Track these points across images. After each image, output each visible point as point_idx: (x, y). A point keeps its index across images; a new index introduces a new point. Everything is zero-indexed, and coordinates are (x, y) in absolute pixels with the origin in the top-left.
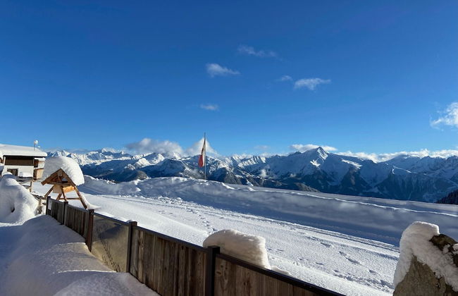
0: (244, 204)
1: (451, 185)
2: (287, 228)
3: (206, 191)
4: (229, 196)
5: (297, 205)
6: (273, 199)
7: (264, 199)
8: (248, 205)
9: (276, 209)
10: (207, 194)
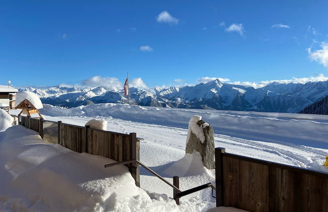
0: (152, 118)
1: (307, 102)
2: (173, 131)
3: (128, 112)
4: (144, 114)
5: (184, 117)
6: (170, 114)
7: (165, 115)
8: (155, 119)
9: (171, 121)
10: (129, 114)
